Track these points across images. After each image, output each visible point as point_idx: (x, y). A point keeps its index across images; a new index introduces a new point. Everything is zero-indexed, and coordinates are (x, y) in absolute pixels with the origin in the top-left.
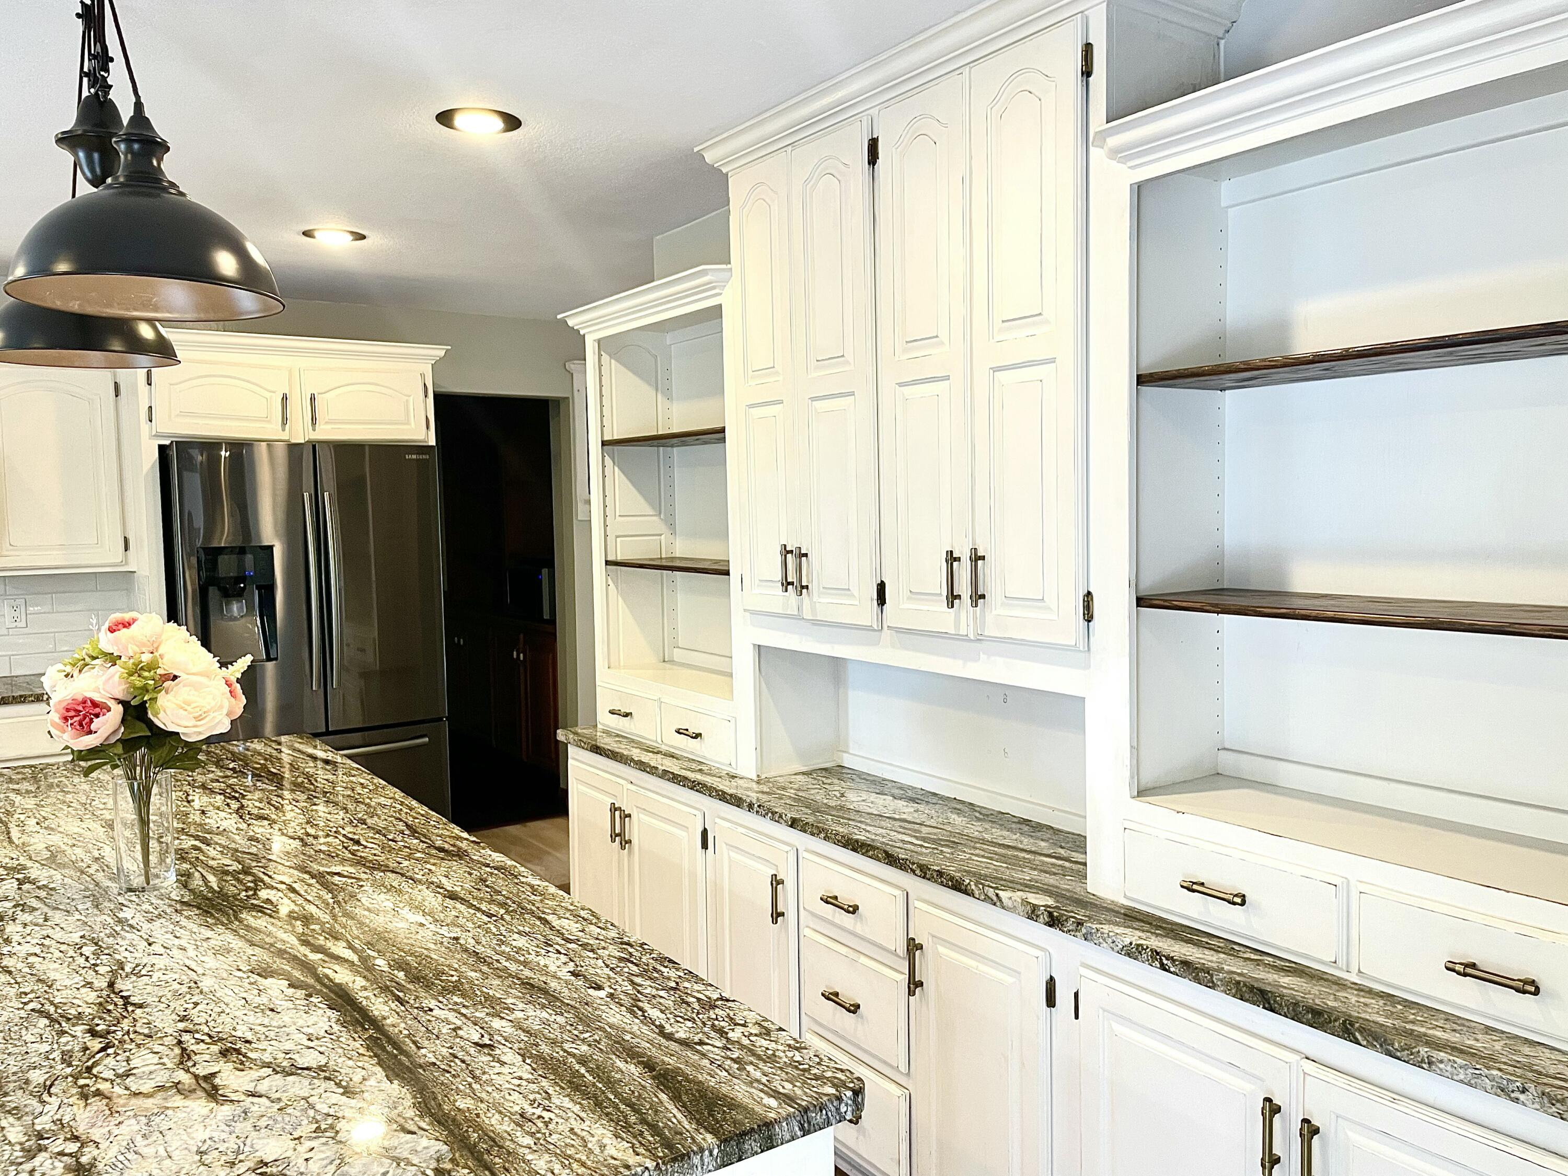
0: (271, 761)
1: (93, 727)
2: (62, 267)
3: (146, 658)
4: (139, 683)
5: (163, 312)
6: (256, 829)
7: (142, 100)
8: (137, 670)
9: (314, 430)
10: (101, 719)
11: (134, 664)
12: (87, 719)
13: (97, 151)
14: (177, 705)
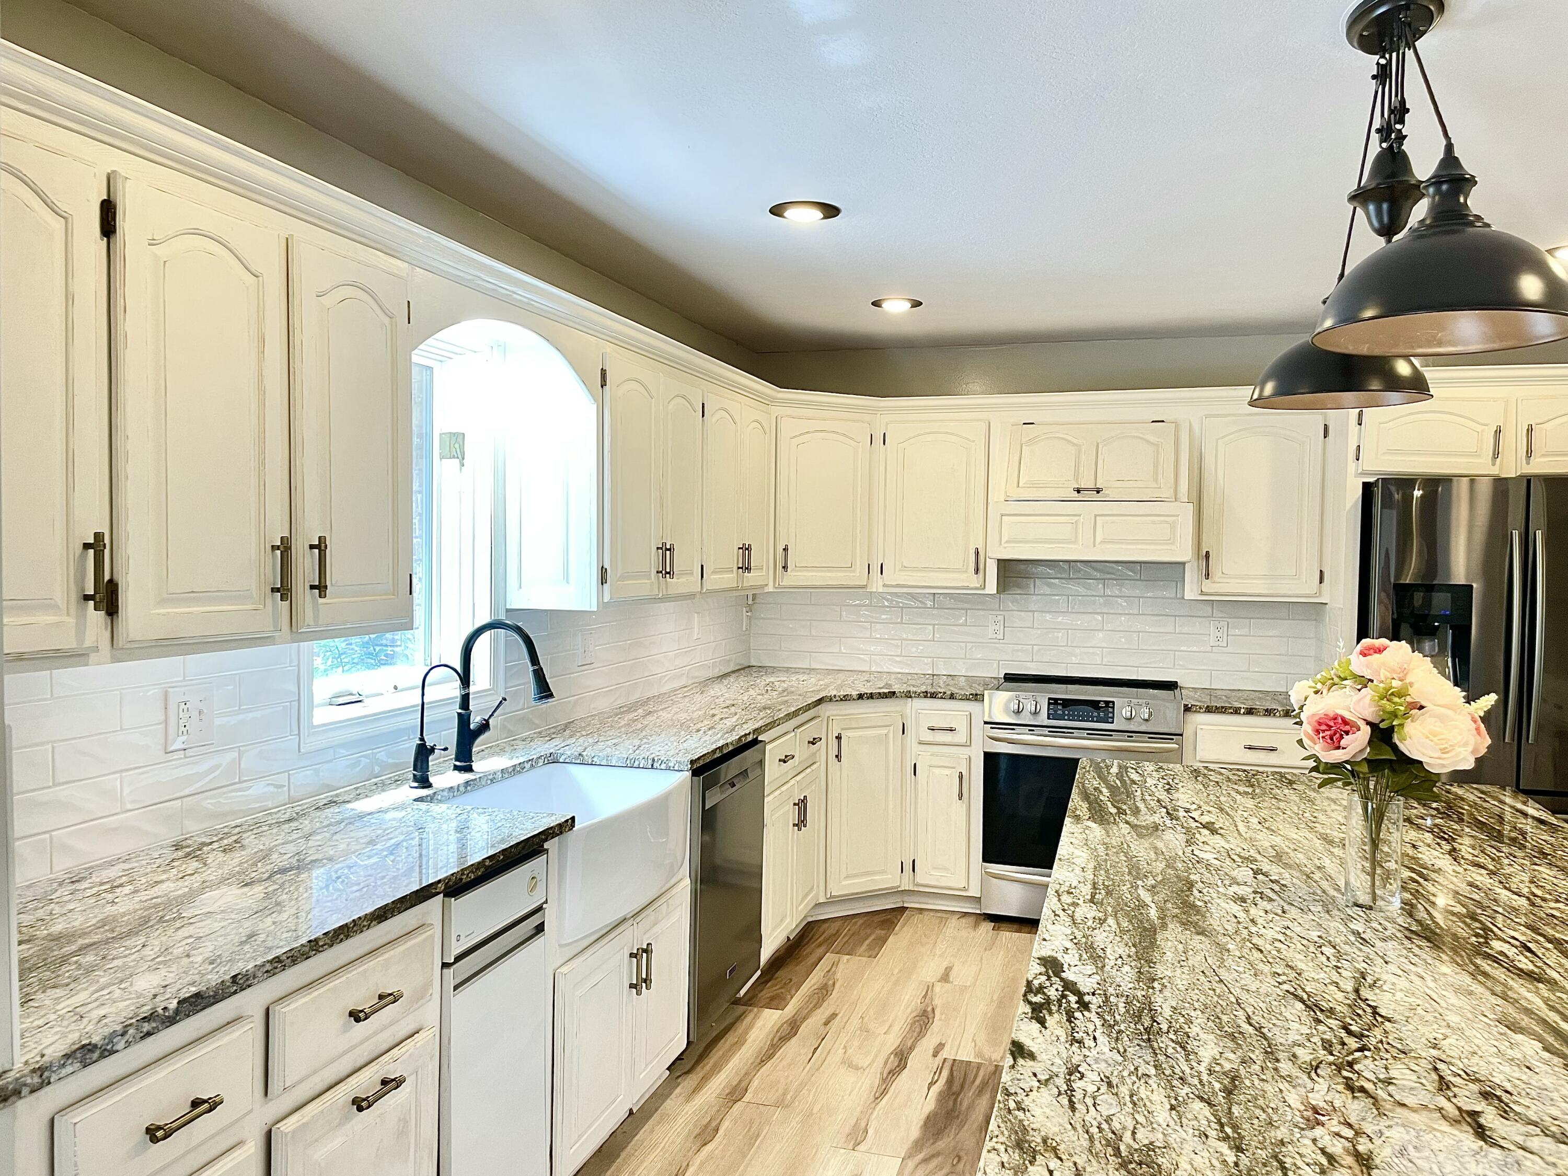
0: (1476, 809)
1: (1343, 743)
2: (1369, 313)
3: (1396, 684)
4: (1389, 707)
5: (1446, 346)
6: (1473, 875)
7: (1453, 141)
8: (1388, 695)
9: (1528, 463)
10: (1350, 737)
11: (1384, 688)
12: (1338, 735)
13: (1385, 200)
14: (1423, 734)
